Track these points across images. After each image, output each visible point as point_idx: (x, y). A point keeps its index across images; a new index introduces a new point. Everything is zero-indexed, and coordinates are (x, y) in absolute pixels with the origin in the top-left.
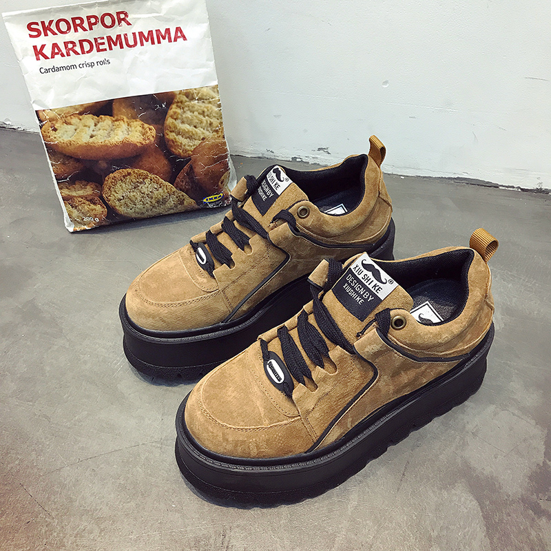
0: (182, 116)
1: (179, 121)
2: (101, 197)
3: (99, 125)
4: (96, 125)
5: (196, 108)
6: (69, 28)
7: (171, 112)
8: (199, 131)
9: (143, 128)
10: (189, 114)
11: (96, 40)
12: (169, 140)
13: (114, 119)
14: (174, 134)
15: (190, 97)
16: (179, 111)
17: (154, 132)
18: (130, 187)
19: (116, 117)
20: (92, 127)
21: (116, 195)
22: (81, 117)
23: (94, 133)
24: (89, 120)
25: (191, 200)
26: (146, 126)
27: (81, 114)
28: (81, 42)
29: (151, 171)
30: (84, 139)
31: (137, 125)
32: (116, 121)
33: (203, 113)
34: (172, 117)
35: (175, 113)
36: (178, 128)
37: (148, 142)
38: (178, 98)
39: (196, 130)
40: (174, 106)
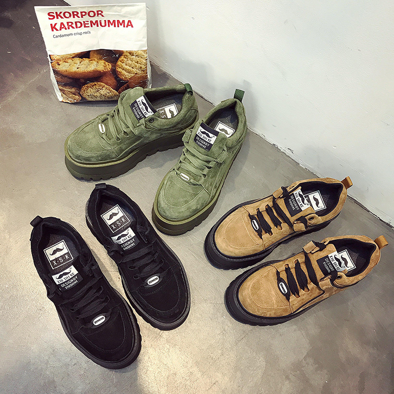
0: (126, 62)
1: (124, 64)
2: (79, 93)
3: (82, 63)
4: (80, 63)
5: (134, 59)
6: (70, 16)
7: (120, 59)
8: (134, 70)
10: (130, 62)
11: (84, 22)
12: (118, 71)
14: (121, 69)
15: (132, 54)
16: (125, 59)
17: (110, 66)
18: (95, 91)
20: (79, 64)
21: (87, 93)
23: (79, 67)
24: (77, 60)
26: (106, 63)
27: (73, 58)
28: (76, 23)
29: (106, 84)
30: (74, 69)
31: (102, 62)
32: (91, 60)
34: (120, 61)
35: (123, 60)
36: (124, 67)
37: (106, 70)
38: (125, 54)
40: (123, 57)
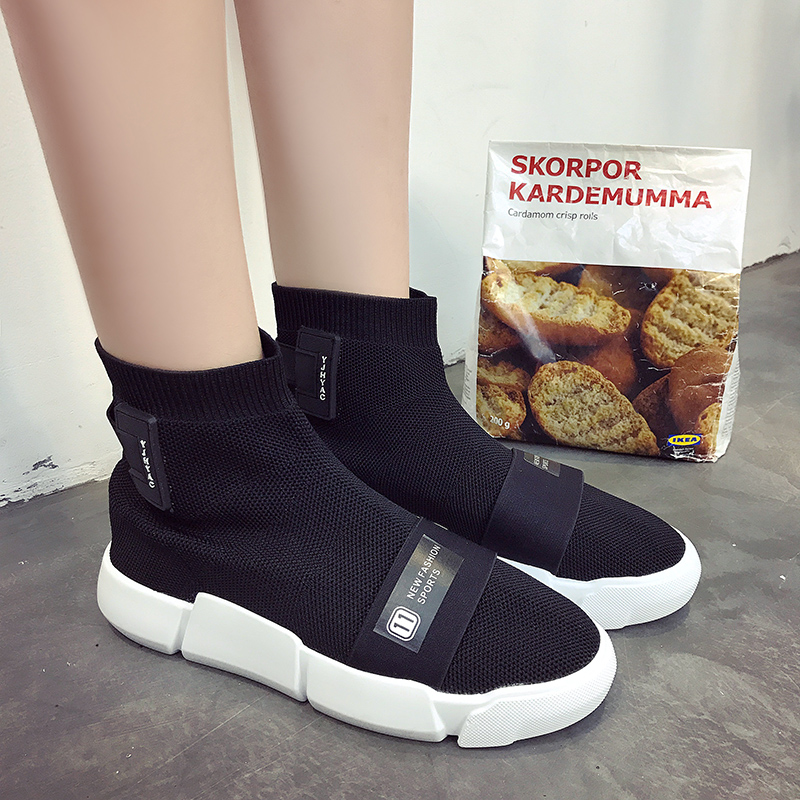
0: (675, 305)
1: (669, 313)
2: (525, 394)
3: (556, 295)
4: (552, 293)
5: (699, 299)
6: (561, 170)
7: (661, 297)
8: (695, 332)
9: (614, 310)
10: (686, 306)
11: (589, 189)
12: (645, 335)
13: (578, 291)
14: (655, 328)
15: (695, 281)
16: (674, 299)
17: (628, 319)
18: (569, 389)
19: (582, 289)
20: (547, 295)
21: (545, 395)
22: (536, 278)
23: (547, 303)
24: (547, 284)
25: (651, 433)
26: (620, 308)
27: (538, 274)
28: (570, 189)
29: (605, 373)
30: (532, 306)
31: (607, 305)
32: (580, 293)
33: (707, 308)
34: (660, 303)
35: (667, 299)
36: (665, 321)
37: (615, 330)
38: (676, 280)
39: (691, 330)
40: (668, 290)
